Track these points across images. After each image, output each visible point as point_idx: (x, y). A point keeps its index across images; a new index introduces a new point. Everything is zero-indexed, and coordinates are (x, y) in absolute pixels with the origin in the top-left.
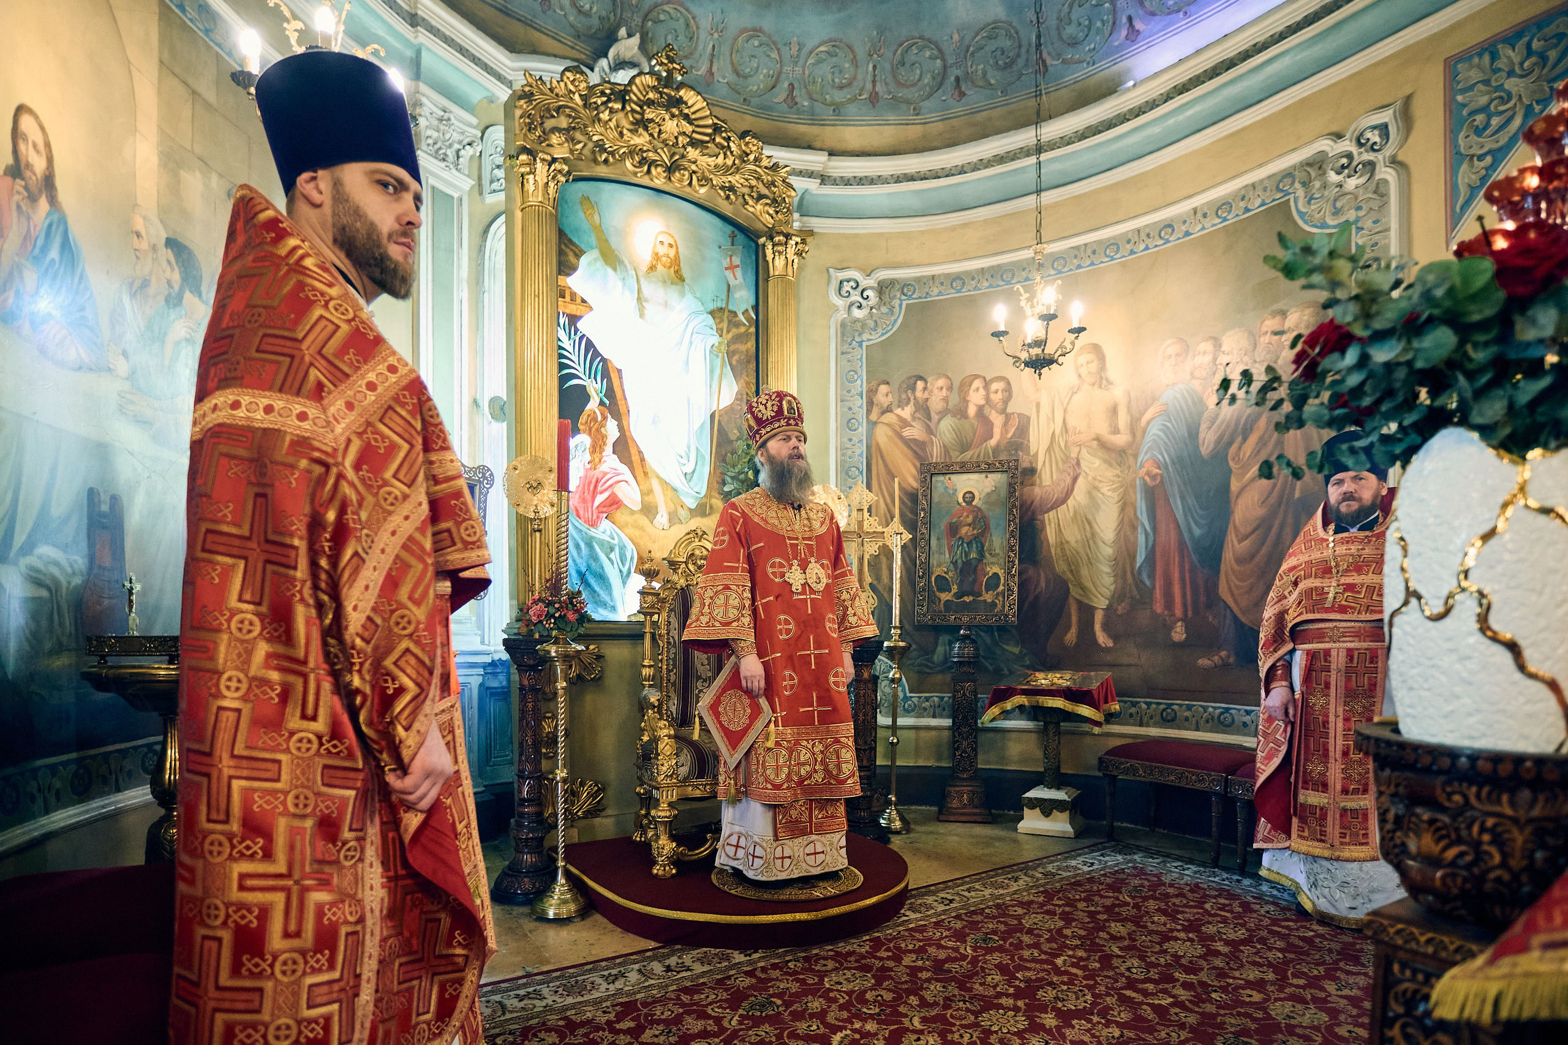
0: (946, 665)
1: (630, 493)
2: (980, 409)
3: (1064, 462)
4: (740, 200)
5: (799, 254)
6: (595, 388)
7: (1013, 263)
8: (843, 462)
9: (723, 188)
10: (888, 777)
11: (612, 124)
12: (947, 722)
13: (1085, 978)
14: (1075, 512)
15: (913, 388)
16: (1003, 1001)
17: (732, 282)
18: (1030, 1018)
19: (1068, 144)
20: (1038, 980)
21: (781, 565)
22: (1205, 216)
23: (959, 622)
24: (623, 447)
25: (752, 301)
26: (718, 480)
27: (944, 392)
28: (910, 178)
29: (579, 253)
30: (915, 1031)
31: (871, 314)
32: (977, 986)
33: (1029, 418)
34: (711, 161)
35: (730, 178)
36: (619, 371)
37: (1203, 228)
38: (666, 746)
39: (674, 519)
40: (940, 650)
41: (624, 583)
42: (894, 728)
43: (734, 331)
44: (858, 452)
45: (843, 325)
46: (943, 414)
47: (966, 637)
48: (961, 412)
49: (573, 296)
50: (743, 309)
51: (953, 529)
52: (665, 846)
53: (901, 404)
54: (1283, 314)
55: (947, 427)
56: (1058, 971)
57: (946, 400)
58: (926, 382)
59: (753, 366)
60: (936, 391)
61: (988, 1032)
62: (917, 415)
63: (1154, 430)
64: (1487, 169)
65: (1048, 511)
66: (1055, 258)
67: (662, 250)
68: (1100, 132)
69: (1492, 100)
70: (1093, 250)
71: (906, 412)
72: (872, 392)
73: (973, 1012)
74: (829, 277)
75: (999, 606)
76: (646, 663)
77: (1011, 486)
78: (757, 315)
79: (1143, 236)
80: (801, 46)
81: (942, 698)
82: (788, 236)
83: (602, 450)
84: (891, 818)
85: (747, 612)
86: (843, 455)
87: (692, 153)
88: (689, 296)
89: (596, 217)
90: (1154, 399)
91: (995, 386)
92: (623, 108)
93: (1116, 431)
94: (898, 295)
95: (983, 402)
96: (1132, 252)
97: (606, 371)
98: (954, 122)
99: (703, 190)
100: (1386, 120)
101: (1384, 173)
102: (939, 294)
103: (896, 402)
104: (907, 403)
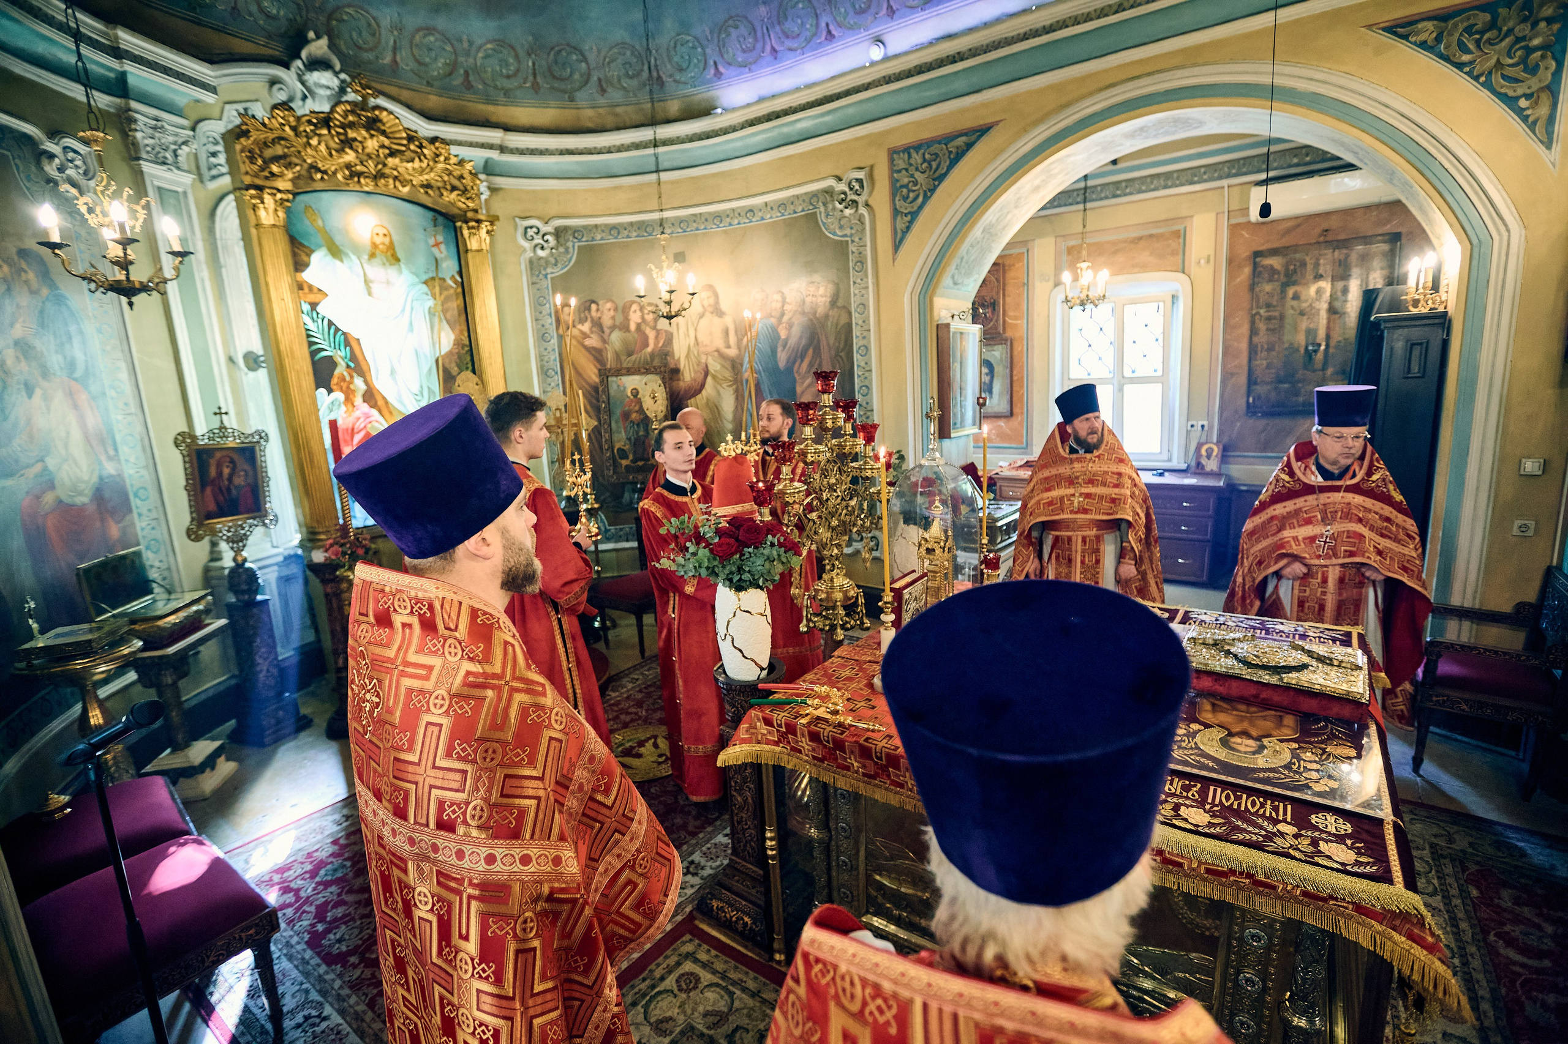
2: (638, 326)
3: (697, 365)
4: (437, 192)
5: (488, 232)
6: (340, 356)
7: (650, 221)
8: (542, 367)
15: (589, 309)
17: (439, 255)
22: (772, 209)
25: (457, 269)
27: (612, 313)
29: (309, 252)
31: (552, 254)
33: (672, 334)
34: (409, 166)
35: (426, 178)
36: (358, 340)
37: (772, 217)
43: (445, 293)
44: (553, 358)
45: (531, 262)
46: (613, 328)
48: (625, 327)
49: (311, 287)
50: (450, 275)
51: (626, 415)
53: (582, 321)
54: (818, 285)
55: (616, 337)
57: (613, 318)
58: (598, 305)
59: (463, 317)
60: (606, 312)
62: (594, 329)
64: (909, 223)
65: (690, 398)
66: (681, 221)
67: (379, 240)
68: (701, 139)
69: (909, 182)
70: (705, 219)
71: (586, 327)
72: (558, 311)
74: (515, 226)
78: (462, 278)
79: (736, 214)
80: (471, 43)
82: (479, 221)
86: (542, 361)
87: (391, 161)
88: (406, 272)
89: (320, 222)
90: (750, 326)
91: (647, 309)
92: (329, 132)
93: (729, 346)
94: (571, 238)
95: (639, 321)
96: (730, 225)
99: (405, 190)
100: (861, 177)
101: (863, 210)
102: (602, 239)
103: (577, 320)
104: (586, 320)
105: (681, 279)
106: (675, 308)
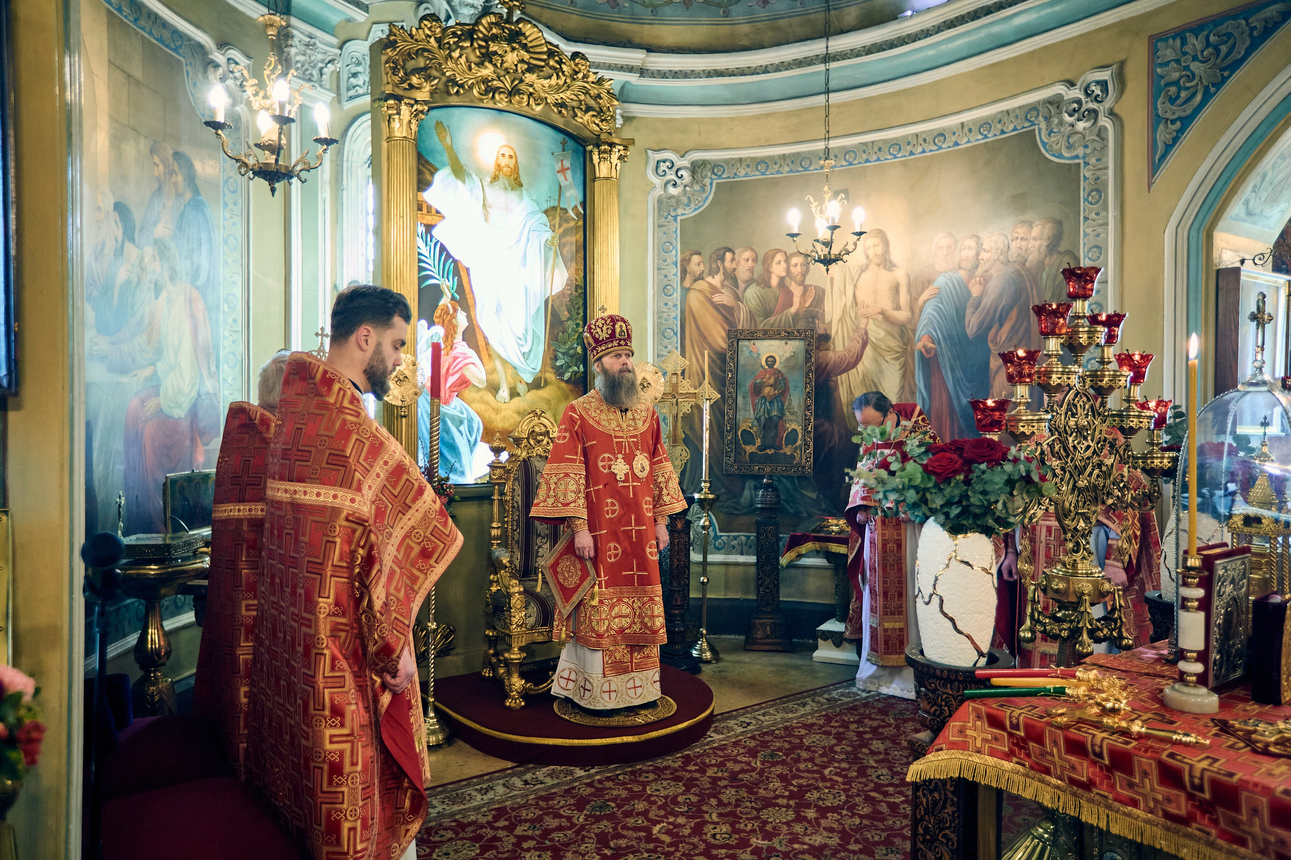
0: (751, 509)
1: (477, 373)
2: (782, 280)
3: (854, 331)
4: (571, 112)
5: (621, 158)
6: (447, 285)
7: (810, 152)
8: (660, 324)
9: (556, 105)
10: (700, 608)
11: (463, 60)
12: (752, 559)
13: (843, 784)
14: (864, 376)
15: (722, 259)
16: (780, 801)
17: (563, 183)
18: (797, 813)
19: (857, 56)
20: (808, 785)
21: (610, 459)
22: (970, 130)
23: (761, 472)
24: (472, 336)
25: (581, 198)
26: (551, 356)
27: (750, 263)
28: (719, 74)
29: (433, 171)
30: (713, 823)
31: (685, 193)
32: (761, 791)
33: (824, 291)
34: (546, 82)
35: (562, 95)
36: (468, 270)
37: (969, 141)
38: (516, 601)
39: (514, 394)
40: (747, 493)
41: (472, 451)
42: (705, 563)
43: (565, 226)
44: (673, 315)
45: (660, 201)
46: (749, 283)
47: (768, 486)
48: (764, 282)
49: (429, 208)
50: (572, 205)
51: (757, 389)
52: (517, 683)
53: (712, 273)
54: (1030, 224)
55: (752, 294)
56: (824, 779)
57: (751, 270)
58: (734, 253)
59: (581, 255)
60: (742, 262)
61: (765, 823)
62: (726, 283)
63: (929, 310)
64: (1177, 132)
65: (840, 374)
66: (847, 151)
67: (504, 162)
68: (884, 50)
69: (1181, 77)
70: (878, 147)
71: (716, 280)
72: (685, 262)
73: (756, 809)
74: (647, 157)
75: (797, 459)
76: (494, 525)
77: (808, 353)
78: (585, 210)
79: (921, 140)
81: (748, 537)
82: (612, 145)
83: (453, 338)
84: (700, 650)
85: (582, 495)
86: (660, 318)
87: (529, 79)
88: (526, 199)
89: (449, 140)
90: (930, 282)
91: (795, 260)
92: (472, 44)
93: (898, 308)
94: (709, 174)
95: (784, 274)
96: (912, 153)
97: (457, 270)
98: (759, 25)
99: (539, 108)
100: (1106, 78)
101: (1104, 121)
102: (746, 175)
103: (707, 270)
104: (717, 272)
105: (846, 214)
106: (835, 251)
